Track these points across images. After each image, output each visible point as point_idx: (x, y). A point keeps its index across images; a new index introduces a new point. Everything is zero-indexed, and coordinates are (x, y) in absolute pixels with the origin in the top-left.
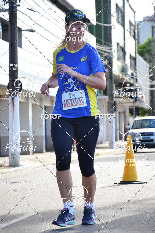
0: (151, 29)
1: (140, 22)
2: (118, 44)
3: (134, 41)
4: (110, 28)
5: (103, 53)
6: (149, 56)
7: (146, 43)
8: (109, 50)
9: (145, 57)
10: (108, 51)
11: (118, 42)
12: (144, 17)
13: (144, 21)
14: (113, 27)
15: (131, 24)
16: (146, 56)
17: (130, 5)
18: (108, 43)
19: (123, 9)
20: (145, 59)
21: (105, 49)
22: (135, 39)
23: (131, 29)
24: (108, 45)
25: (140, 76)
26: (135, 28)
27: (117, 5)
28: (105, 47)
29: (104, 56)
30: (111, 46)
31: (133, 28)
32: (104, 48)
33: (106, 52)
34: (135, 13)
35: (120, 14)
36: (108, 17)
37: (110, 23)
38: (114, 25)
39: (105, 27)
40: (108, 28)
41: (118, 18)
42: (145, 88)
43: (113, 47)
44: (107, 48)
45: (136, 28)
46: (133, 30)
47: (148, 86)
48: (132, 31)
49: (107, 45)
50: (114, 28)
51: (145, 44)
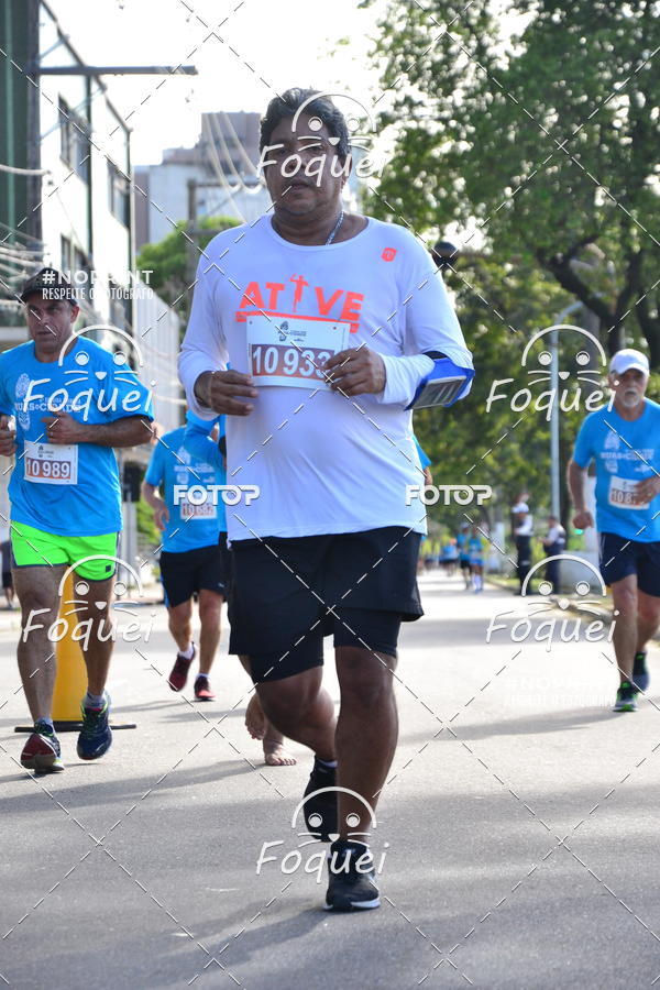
0: (184, 192)
1: (152, 167)
2: (65, 241)
3: (124, 231)
4: (37, 180)
5: (11, 270)
6: (177, 287)
7: (171, 239)
8: (31, 260)
9: (163, 291)
10: (25, 263)
11: (66, 234)
12: (164, 152)
13: (166, 163)
14: (45, 180)
15: (113, 170)
16: (169, 286)
17: (109, 105)
18: (27, 236)
19: (86, 118)
20: (166, 298)
21: (16, 257)
22: (127, 224)
23: (112, 187)
24: (29, 243)
25: (146, 357)
26: (128, 187)
27: (62, 103)
28: (18, 250)
29: (12, 279)
30: (37, 247)
31: (120, 185)
32: (13, 252)
33: (19, 267)
34: (128, 132)
35: (74, 136)
36: (29, 144)
37: (36, 164)
38: (49, 172)
39: (19, 178)
40: (29, 183)
41: (66, 148)
42: (162, 398)
43: (46, 250)
44: (24, 254)
45: (132, 185)
46: (121, 192)
47: (175, 393)
48: (117, 194)
49: (23, 241)
50: (50, 183)
51: (166, 245)
